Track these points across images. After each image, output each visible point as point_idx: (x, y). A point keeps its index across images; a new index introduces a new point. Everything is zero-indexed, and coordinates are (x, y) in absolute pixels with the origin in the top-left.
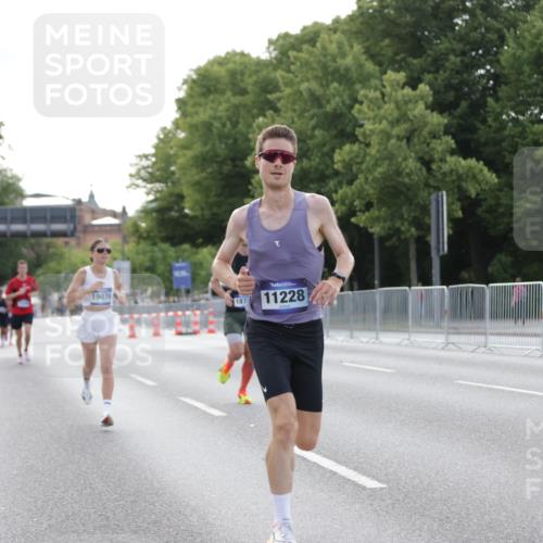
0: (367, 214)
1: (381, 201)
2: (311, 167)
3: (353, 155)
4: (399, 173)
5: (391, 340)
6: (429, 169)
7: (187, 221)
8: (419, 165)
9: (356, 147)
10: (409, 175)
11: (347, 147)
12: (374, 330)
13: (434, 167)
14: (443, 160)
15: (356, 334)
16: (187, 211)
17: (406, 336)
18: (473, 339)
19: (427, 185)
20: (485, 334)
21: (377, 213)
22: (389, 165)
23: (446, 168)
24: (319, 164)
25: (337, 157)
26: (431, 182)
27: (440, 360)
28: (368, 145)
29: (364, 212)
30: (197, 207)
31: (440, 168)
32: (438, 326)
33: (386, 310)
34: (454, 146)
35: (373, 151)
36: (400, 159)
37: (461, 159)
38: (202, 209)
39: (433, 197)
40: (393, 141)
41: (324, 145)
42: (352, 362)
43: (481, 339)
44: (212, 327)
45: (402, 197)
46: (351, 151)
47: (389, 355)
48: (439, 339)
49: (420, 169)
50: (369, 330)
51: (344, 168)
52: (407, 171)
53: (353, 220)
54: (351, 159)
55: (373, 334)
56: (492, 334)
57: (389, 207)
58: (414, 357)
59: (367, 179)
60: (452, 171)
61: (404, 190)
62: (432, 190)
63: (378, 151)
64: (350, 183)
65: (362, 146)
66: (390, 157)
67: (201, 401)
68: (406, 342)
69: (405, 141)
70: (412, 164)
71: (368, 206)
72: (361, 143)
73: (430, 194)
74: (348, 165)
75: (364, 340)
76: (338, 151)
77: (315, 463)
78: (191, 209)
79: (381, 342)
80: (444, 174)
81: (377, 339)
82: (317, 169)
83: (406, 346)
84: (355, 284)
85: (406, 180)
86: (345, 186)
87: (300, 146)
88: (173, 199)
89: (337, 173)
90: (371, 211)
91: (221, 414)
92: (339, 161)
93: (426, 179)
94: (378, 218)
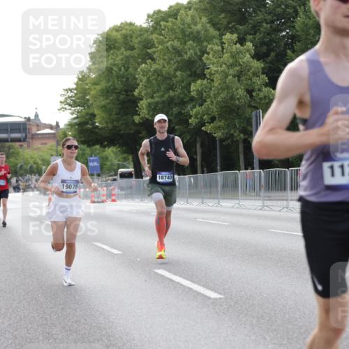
0: (212, 124)
1: (221, 116)
2: (175, 96)
3: (203, 87)
4: (232, 98)
5: (227, 204)
6: (251, 96)
7: (97, 130)
8: (245, 93)
9: (205, 82)
10: (239, 99)
11: (199, 82)
12: (217, 198)
13: (254, 94)
14: (260, 90)
15: (205, 201)
16: (97, 124)
17: (237, 202)
18: (279, 203)
19: (250, 106)
20: (287, 200)
22: (228, 93)
23: (262, 95)
24: (180, 93)
25: (193, 88)
26: (253, 103)
27: (258, 217)
28: (212, 80)
29: (210, 123)
30: (103, 122)
31: (258, 95)
32: (258, 195)
33: (225, 186)
34: (267, 81)
35: (216, 84)
36: (234, 90)
37: (271, 89)
38: (107, 123)
39: (254, 113)
40: (230, 77)
41: (183, 82)
42: (203, 219)
43: (285, 203)
44: (114, 198)
45: (234, 114)
46: (202, 85)
47: (226, 214)
48: (259, 203)
49: (246, 96)
50: (214, 198)
51: (197, 95)
52: (238, 96)
53: (203, 128)
54: (203, 89)
55: (216, 201)
56: (291, 200)
57: (226, 120)
58: (241, 215)
59: (212, 102)
60: (265, 97)
61: (236, 109)
62: (253, 109)
63: (220, 84)
64: (201, 105)
65: (209, 81)
66: (228, 88)
67: (106, 245)
68: (237, 205)
69: (237, 78)
70: (241, 92)
71: (213, 119)
72: (208, 79)
73: (252, 112)
74: (200, 93)
75: (211, 205)
76: (193, 84)
77: (178, 283)
78: (100, 123)
79: (222, 206)
80: (261, 99)
81: (219, 204)
82: (179, 97)
83: (237, 208)
84: (205, 169)
85: (237, 102)
86: (197, 106)
87: (168, 82)
88: (88, 117)
89: (192, 99)
90: (215, 122)
91: (119, 252)
92: (194, 91)
93: (250, 102)
94: (219, 127)
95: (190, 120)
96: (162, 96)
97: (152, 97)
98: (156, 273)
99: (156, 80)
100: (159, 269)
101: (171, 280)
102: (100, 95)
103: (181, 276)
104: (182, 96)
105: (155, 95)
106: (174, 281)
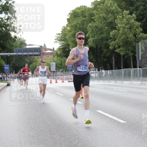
0: (119, 49)
2: (104, 36)
3: (115, 33)
4: (127, 38)
5: (126, 83)
6: (136, 37)
10: (130, 38)
11: (114, 31)
12: (122, 80)
14: (139, 34)
15: (117, 81)
17: (130, 82)
19: (135, 41)
21: (122, 49)
22: (125, 36)
25: (111, 34)
26: (136, 40)
27: (140, 88)
28: (119, 30)
29: (118, 48)
31: (138, 36)
32: (139, 79)
33: (125, 75)
34: (142, 30)
35: (121, 32)
36: (128, 34)
40: (126, 29)
41: (108, 31)
42: (116, 89)
45: (128, 44)
46: (115, 32)
48: (139, 83)
49: (133, 37)
50: (120, 80)
52: (130, 37)
53: (115, 51)
55: (122, 81)
57: (125, 47)
58: (133, 87)
59: (119, 40)
60: (141, 37)
61: (129, 42)
62: (136, 42)
63: (122, 32)
64: (114, 41)
65: (118, 31)
66: (125, 34)
69: (129, 29)
70: (131, 35)
72: (117, 30)
73: (136, 44)
74: (114, 36)
75: (119, 83)
76: (111, 32)
77: (107, 116)
78: (72, 48)
79: (124, 84)
80: (139, 38)
81: (122, 83)
83: (130, 84)
84: (116, 68)
85: (129, 40)
86: (113, 41)
87: (101, 31)
88: (67, 45)
89: (111, 38)
90: (120, 48)
91: (81, 103)
92: (111, 35)
93: (135, 40)
94: (122, 50)
95: (110, 47)
96: (99, 37)
97: (94, 37)
98: (97, 112)
99: (96, 30)
100: (98, 110)
101: (104, 115)
102: (72, 37)
103: (108, 113)
104: (107, 36)
105: (95, 36)
106: (105, 116)
